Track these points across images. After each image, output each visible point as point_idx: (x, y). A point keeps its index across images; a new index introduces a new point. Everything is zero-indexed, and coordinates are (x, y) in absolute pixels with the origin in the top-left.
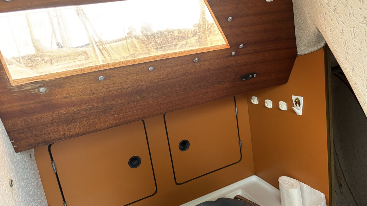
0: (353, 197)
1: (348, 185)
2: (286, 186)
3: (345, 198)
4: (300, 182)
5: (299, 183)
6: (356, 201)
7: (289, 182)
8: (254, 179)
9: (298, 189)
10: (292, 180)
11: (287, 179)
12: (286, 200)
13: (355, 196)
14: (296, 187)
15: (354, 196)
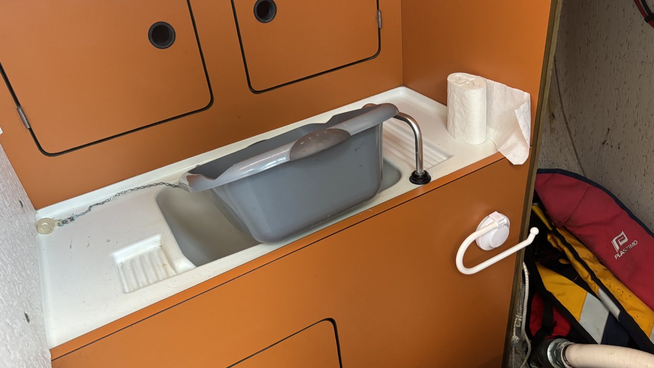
0: (571, 138)
1: (565, 117)
2: (460, 86)
3: (557, 140)
4: (487, 80)
5: (485, 81)
6: (575, 143)
7: (467, 80)
8: (401, 93)
9: (482, 89)
10: (473, 78)
11: (464, 76)
12: (457, 115)
13: (575, 136)
14: (479, 87)
15: (573, 136)
